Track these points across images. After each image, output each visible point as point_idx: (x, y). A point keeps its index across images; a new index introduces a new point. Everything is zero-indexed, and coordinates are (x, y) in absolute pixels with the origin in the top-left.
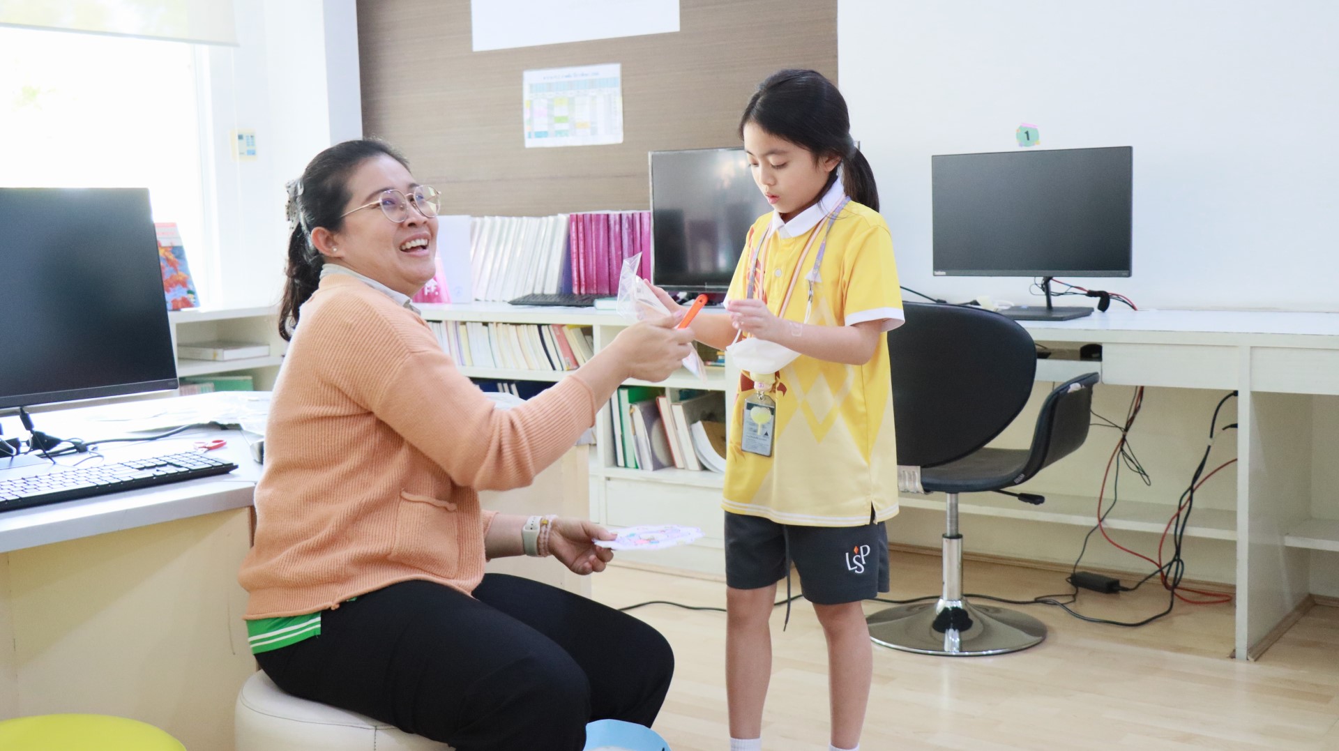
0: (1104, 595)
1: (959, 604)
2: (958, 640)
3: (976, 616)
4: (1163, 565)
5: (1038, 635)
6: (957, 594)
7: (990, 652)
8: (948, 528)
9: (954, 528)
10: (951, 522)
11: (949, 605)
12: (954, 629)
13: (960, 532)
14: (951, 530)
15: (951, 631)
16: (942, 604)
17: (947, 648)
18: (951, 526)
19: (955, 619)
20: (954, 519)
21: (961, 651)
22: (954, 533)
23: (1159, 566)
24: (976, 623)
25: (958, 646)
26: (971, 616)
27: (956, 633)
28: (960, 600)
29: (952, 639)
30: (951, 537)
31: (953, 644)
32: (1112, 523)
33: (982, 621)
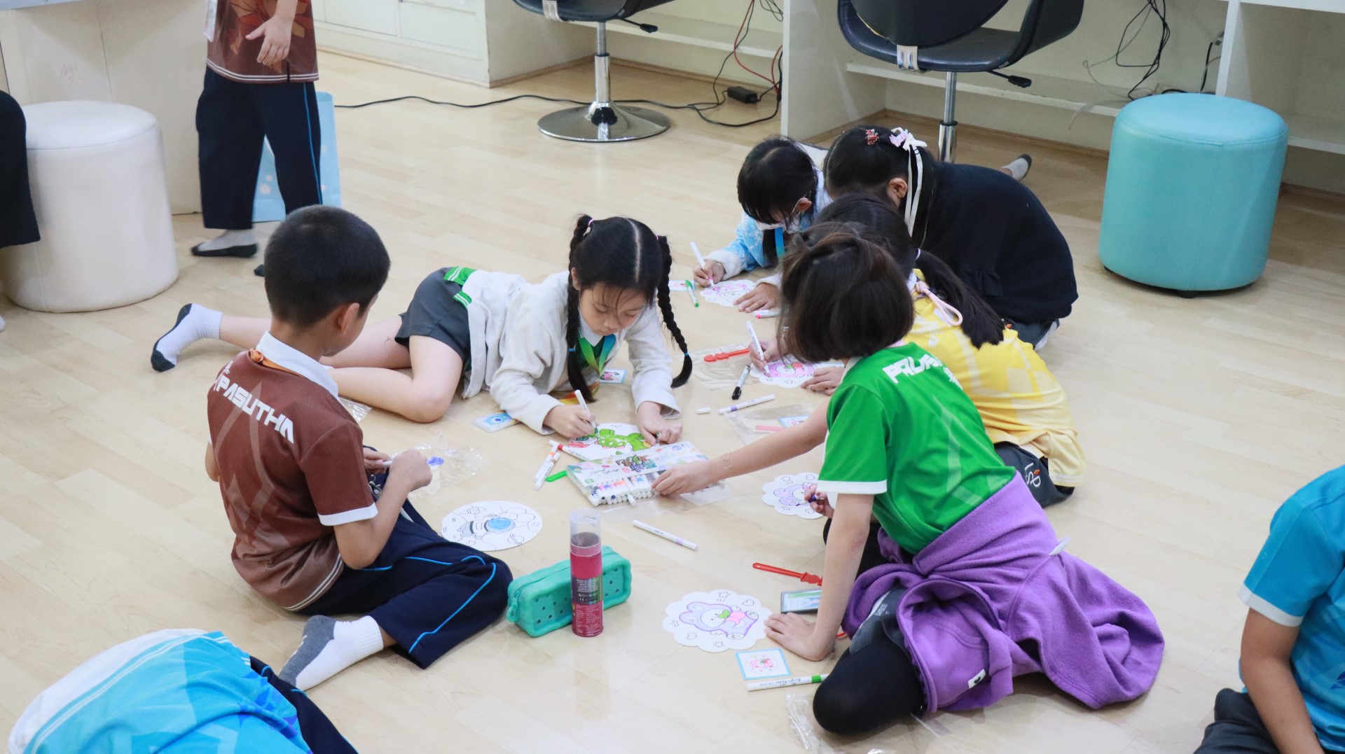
0: (742, 104)
1: (607, 105)
2: (607, 130)
3: (618, 112)
4: (776, 82)
5: (663, 126)
6: (605, 99)
7: (625, 139)
8: (599, 49)
9: (602, 48)
10: (600, 44)
11: (600, 106)
12: (604, 123)
13: (608, 52)
14: (601, 50)
15: (602, 124)
16: (595, 106)
17: (600, 137)
18: (601, 47)
19: (605, 116)
20: (603, 42)
21: (610, 138)
22: (603, 53)
23: (774, 83)
24: (620, 119)
25: (607, 134)
26: (616, 114)
27: (606, 125)
28: (608, 102)
29: (603, 129)
30: (601, 56)
31: (604, 133)
32: (744, 49)
33: (625, 118)
